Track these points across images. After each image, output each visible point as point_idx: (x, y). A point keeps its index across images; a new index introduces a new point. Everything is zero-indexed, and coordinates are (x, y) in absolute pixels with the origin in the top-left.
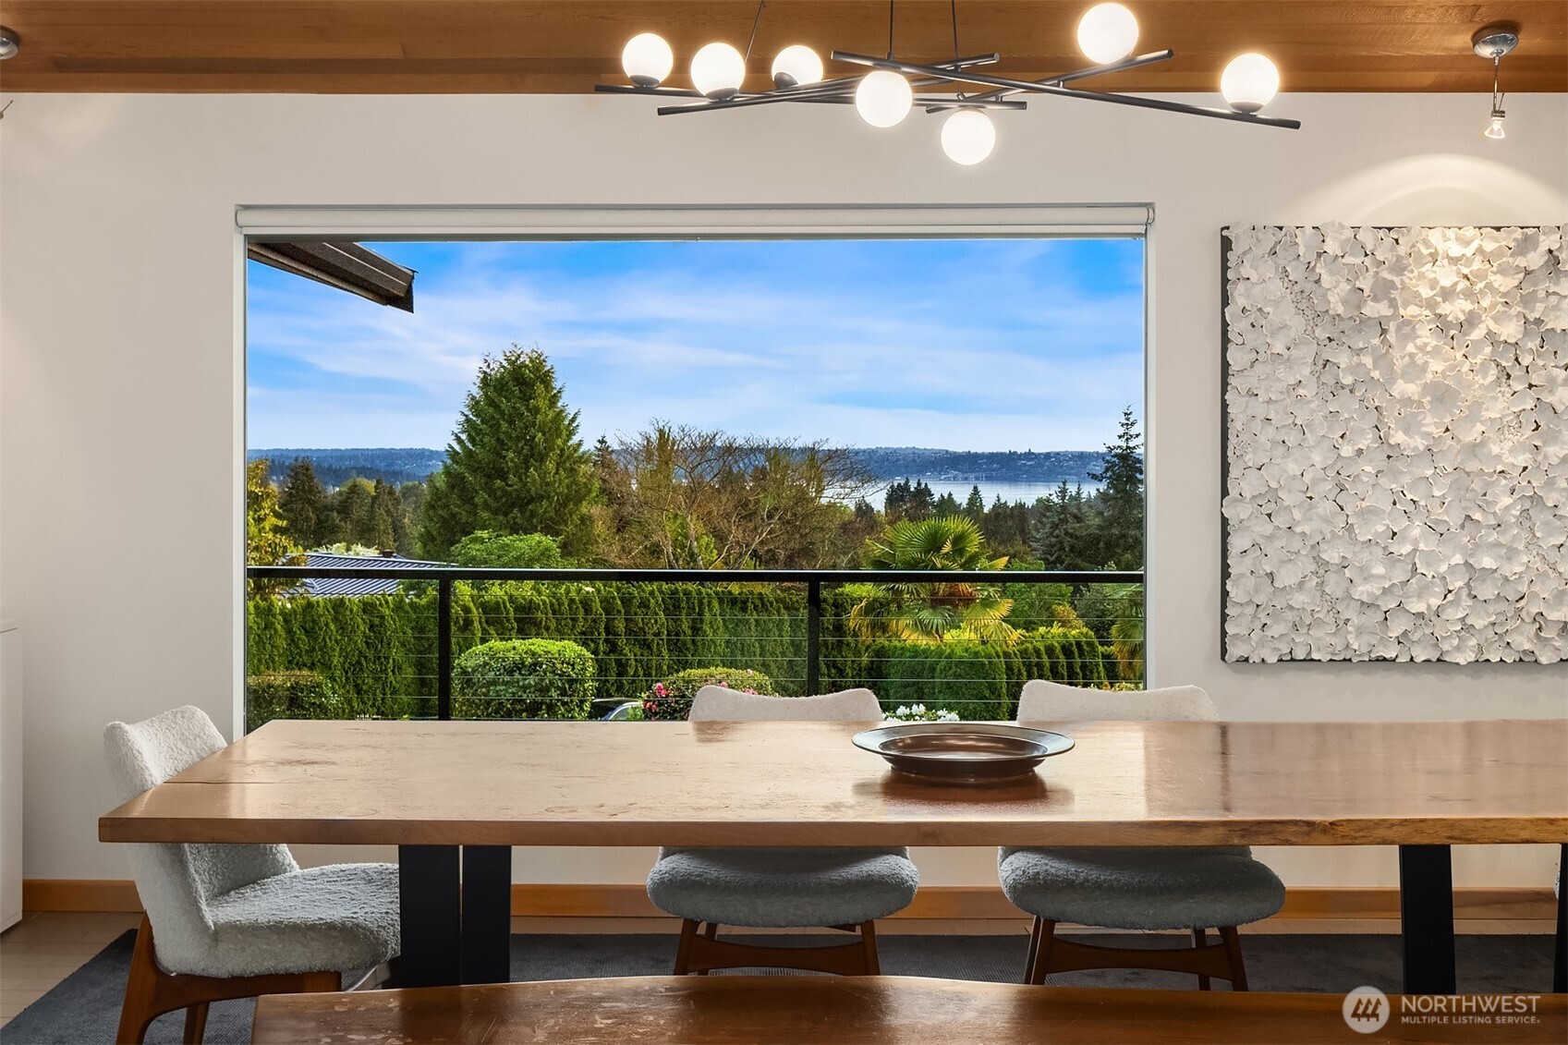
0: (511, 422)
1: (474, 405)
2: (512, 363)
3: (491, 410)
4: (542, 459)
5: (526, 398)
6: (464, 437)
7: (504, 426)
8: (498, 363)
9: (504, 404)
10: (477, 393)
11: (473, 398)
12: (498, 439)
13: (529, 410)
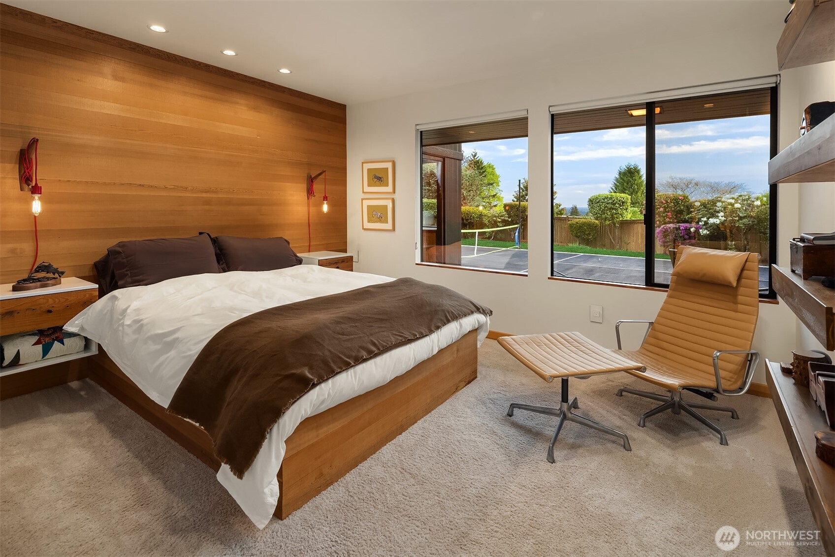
0: (628, 184)
1: (617, 180)
2: (628, 168)
3: (621, 180)
4: (637, 192)
5: (632, 177)
6: (614, 188)
7: (625, 184)
8: (624, 167)
9: (625, 179)
10: (617, 176)
11: (617, 178)
12: (624, 188)
13: (633, 180)
